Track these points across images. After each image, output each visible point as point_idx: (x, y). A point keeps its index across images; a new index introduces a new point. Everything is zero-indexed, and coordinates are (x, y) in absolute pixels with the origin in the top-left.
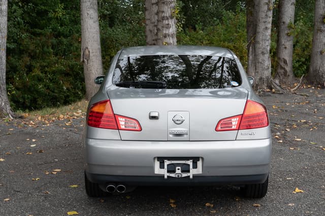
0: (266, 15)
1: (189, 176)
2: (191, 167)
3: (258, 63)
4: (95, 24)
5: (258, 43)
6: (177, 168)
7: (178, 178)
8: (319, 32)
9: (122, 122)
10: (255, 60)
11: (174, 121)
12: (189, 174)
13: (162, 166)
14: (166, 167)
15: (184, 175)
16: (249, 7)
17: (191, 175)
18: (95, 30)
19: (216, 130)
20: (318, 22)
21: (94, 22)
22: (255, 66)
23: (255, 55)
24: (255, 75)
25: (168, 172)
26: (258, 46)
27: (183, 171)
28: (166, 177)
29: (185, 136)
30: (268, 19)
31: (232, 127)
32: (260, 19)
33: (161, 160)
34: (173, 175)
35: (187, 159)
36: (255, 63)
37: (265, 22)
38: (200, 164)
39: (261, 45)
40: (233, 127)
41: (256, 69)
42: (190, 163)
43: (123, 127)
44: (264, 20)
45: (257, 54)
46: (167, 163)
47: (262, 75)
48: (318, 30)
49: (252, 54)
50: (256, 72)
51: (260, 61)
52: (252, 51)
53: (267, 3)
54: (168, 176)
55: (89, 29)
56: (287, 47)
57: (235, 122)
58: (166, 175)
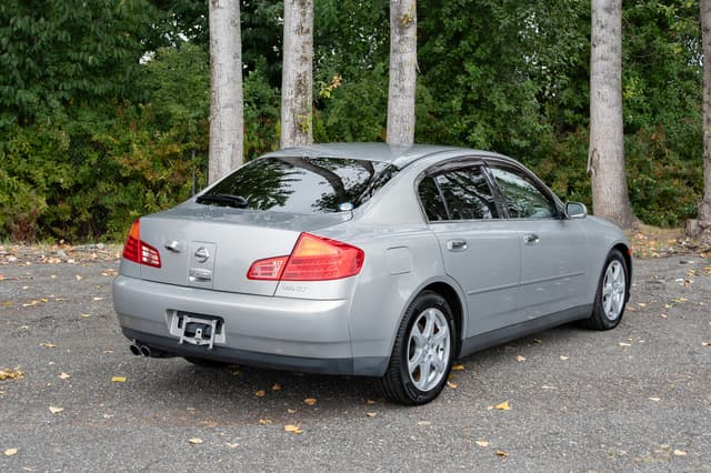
1: (208, 345)
2: (213, 330)
4: (610, 110)
6: (198, 330)
9: (144, 251)
12: (208, 342)
13: (181, 325)
14: (184, 326)
15: (204, 342)
17: (211, 343)
18: (609, 121)
19: (248, 276)
21: (609, 107)
25: (186, 334)
27: (203, 336)
28: (181, 341)
31: (271, 274)
33: (181, 315)
34: (190, 340)
35: (211, 318)
40: (274, 276)
42: (213, 324)
43: (145, 259)
46: (187, 320)
54: (184, 341)
55: (600, 119)
57: (277, 267)
58: (183, 338)
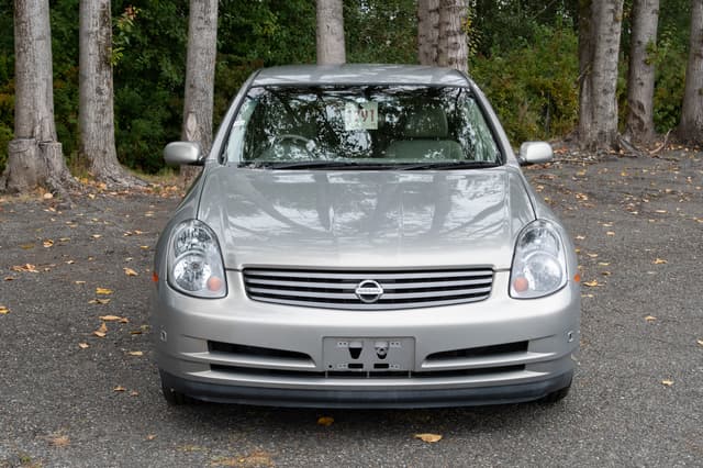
0: (611, 30)
3: (597, 107)
5: (597, 74)
8: (698, 59)
10: (591, 103)
16: (584, 16)
20: (695, 42)
21: (338, 40)
22: (592, 113)
23: (593, 95)
24: (592, 128)
26: (597, 80)
30: (615, 36)
32: (602, 35)
36: (593, 108)
37: (609, 41)
39: (602, 78)
41: (593, 118)
44: (607, 37)
45: (595, 92)
47: (603, 127)
48: (696, 55)
49: (587, 93)
50: (594, 123)
51: (601, 103)
52: (587, 89)
53: (613, 11)
56: (645, 82)
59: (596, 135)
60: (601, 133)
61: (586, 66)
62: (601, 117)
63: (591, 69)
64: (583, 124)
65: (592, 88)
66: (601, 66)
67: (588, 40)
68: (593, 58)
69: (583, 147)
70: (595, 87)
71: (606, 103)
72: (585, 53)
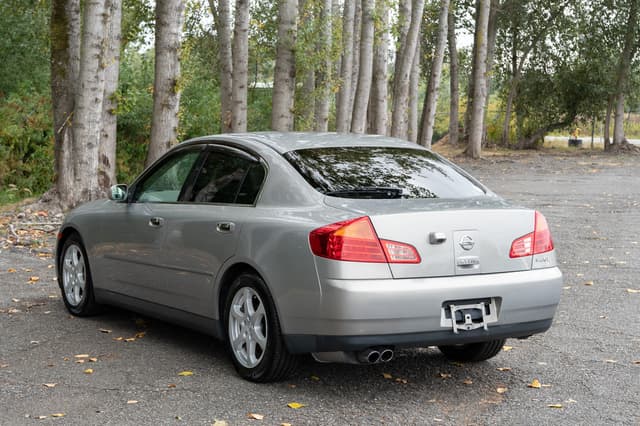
0: (97, 77)
1: (483, 327)
2: (484, 312)
3: (81, 163)
5: (81, 126)
6: (466, 316)
7: (469, 331)
8: (165, 109)
9: (391, 250)
10: (73, 158)
11: (462, 246)
12: (482, 324)
13: (449, 315)
14: (453, 315)
15: (477, 326)
16: (59, 60)
17: (484, 324)
19: (511, 256)
20: (162, 91)
22: (75, 170)
23: (75, 150)
24: (75, 186)
25: (458, 322)
26: (80, 132)
27: (475, 321)
28: (455, 331)
29: (476, 267)
30: (100, 83)
31: (524, 251)
32: (86, 83)
33: (447, 305)
34: (463, 327)
35: (477, 301)
36: (75, 165)
37: (94, 89)
38: (493, 307)
39: (86, 131)
40: (527, 251)
41: (75, 174)
42: (481, 306)
43: (393, 259)
44: (93, 85)
45: (78, 146)
46: (454, 309)
47: (87, 185)
48: (163, 106)
49: (69, 147)
50: (77, 180)
51: (85, 159)
52: (69, 143)
53: (98, 56)
54: (458, 330)
56: (109, 135)
57: (528, 244)
58: (456, 327)
59: (79, 194)
60: (85, 192)
61: (64, 117)
62: (85, 174)
63: (71, 120)
64: (65, 182)
65: (74, 141)
66: (85, 117)
67: (66, 88)
68: (73, 107)
69: (66, 208)
70: (78, 140)
71: (90, 159)
72: (62, 101)
